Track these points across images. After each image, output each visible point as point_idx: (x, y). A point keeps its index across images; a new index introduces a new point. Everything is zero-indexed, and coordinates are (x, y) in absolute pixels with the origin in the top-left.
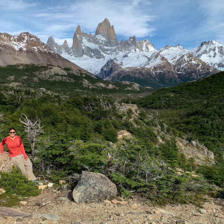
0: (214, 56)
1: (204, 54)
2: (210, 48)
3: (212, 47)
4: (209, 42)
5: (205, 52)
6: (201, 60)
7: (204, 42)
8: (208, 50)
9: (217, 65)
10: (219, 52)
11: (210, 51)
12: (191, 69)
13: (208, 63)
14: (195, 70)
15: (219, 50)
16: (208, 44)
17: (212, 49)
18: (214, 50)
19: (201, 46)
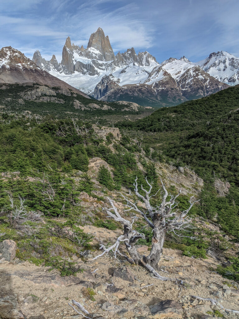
0: (224, 70)
1: (213, 67)
2: (220, 61)
3: (222, 58)
4: (218, 53)
5: (214, 65)
6: (209, 74)
7: (213, 54)
8: (217, 63)
9: (227, 80)
10: (230, 65)
11: (219, 64)
12: (197, 85)
13: (217, 78)
14: (202, 86)
15: (230, 62)
16: (218, 55)
17: (222, 61)
18: (224, 62)
19: (209, 58)
